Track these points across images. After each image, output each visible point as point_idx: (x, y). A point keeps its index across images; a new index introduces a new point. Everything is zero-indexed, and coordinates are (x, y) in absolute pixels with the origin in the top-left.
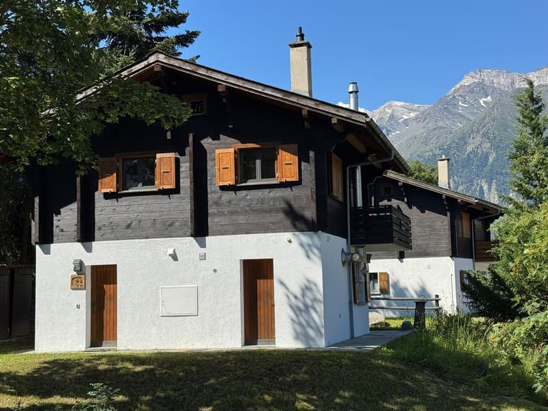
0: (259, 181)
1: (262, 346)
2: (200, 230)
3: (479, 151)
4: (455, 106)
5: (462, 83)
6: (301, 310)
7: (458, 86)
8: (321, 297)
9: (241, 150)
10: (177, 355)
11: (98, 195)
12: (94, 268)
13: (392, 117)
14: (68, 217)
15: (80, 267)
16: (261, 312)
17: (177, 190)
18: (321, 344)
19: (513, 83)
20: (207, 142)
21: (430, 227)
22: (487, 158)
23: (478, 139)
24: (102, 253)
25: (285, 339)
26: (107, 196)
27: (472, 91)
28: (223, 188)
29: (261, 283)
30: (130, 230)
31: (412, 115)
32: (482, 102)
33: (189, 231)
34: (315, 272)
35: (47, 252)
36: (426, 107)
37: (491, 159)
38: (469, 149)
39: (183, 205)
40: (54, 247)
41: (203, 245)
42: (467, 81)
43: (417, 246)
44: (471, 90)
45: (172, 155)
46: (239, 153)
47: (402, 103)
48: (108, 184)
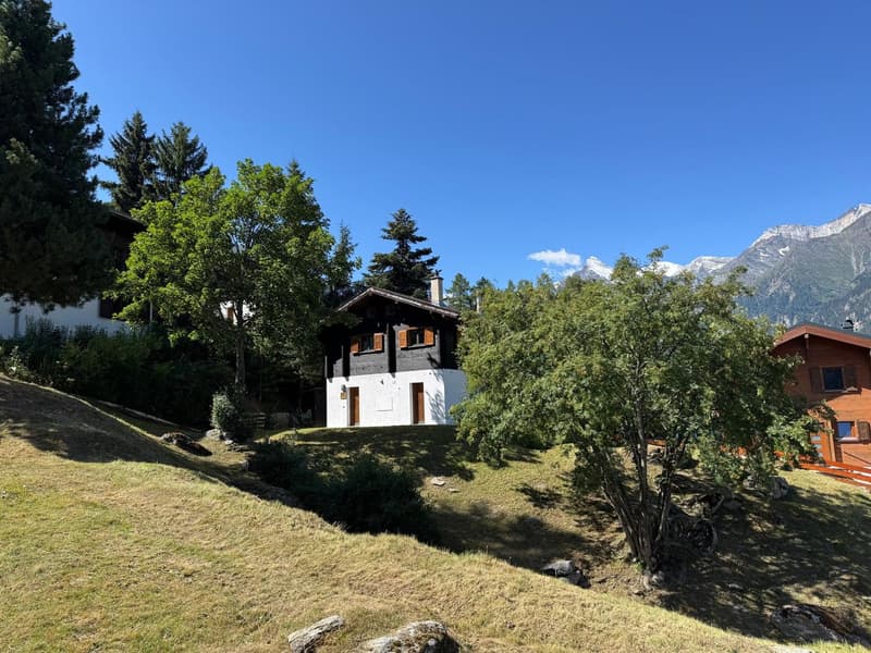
0: (418, 345)
1: (420, 423)
2: (393, 369)
3: (781, 292)
4: (757, 256)
5: (763, 237)
6: (436, 406)
7: (758, 240)
8: (443, 399)
9: (410, 331)
10: (385, 428)
11: (351, 354)
12: (351, 389)
13: (702, 269)
14: (339, 365)
15: (344, 388)
16: (420, 408)
17: (383, 351)
18: (444, 422)
19: (808, 234)
20: (395, 327)
22: (788, 297)
23: (779, 282)
24: (353, 381)
25: (429, 420)
26: (355, 355)
27: (771, 244)
28: (402, 349)
29: (420, 394)
30: (364, 371)
31: (720, 266)
32: (780, 252)
33: (387, 369)
34: (441, 388)
35: (331, 381)
36: (732, 258)
37: (791, 298)
38: (771, 291)
39: (384, 357)
40: (334, 379)
41: (394, 376)
42: (767, 235)
44: (770, 242)
45: (380, 334)
46: (409, 332)
47: (711, 258)
48: (354, 349)
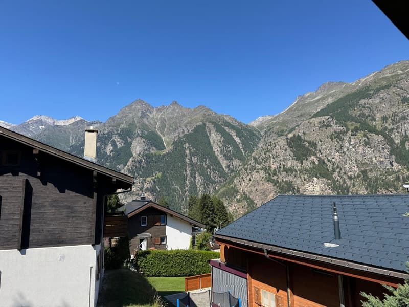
4: (29, 127)
5: (33, 118)
7: (31, 119)
19: (54, 123)
21: (68, 207)
27: (36, 123)
32: (40, 127)
36: (15, 125)
42: (35, 118)
43: (48, 231)
44: (36, 122)
47: (3, 122)
